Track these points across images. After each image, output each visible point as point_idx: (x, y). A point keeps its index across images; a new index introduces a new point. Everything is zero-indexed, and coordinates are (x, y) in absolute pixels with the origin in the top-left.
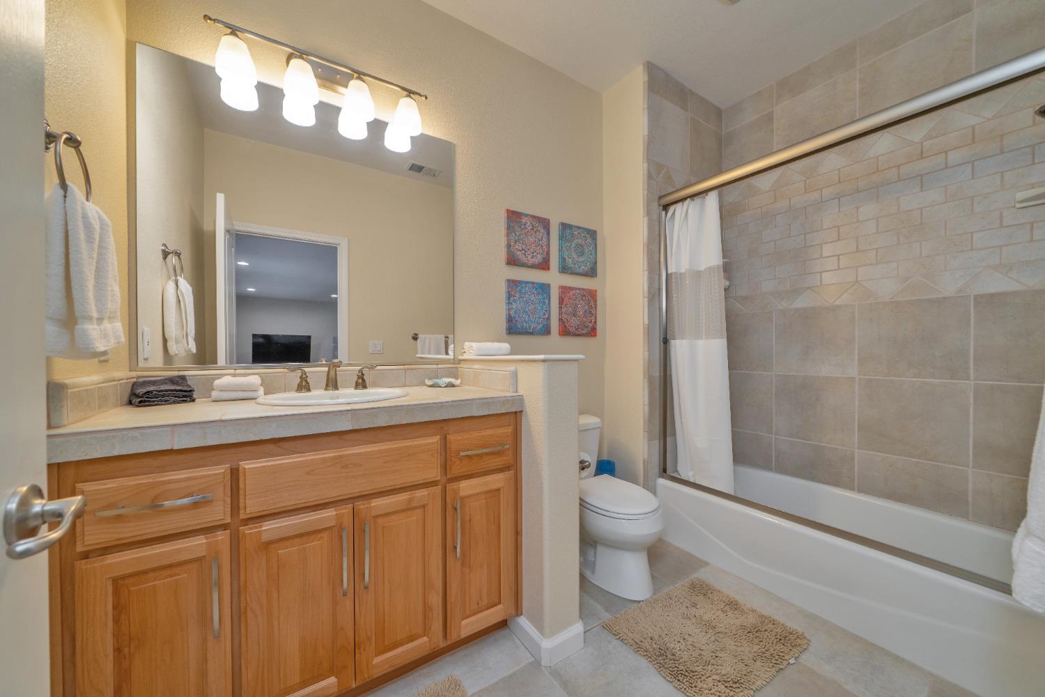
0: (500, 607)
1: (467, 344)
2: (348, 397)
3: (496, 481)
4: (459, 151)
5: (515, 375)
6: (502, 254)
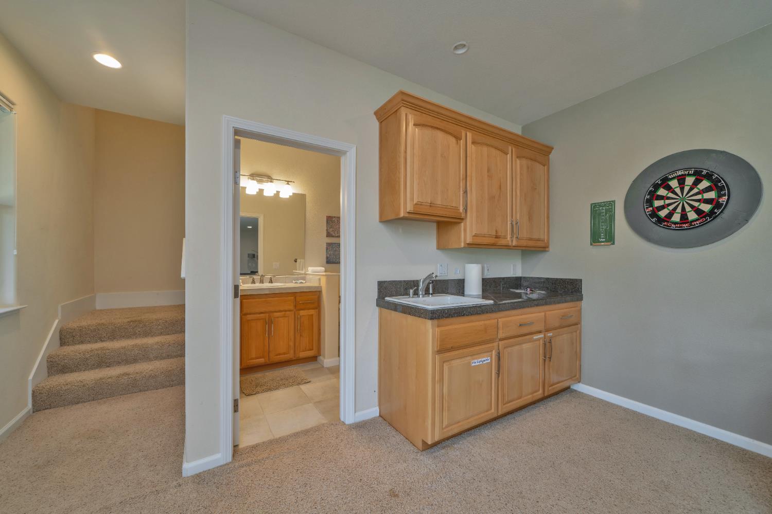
0: (313, 351)
1: (309, 268)
2: (266, 285)
3: (312, 312)
4: (307, 197)
5: (320, 279)
6: (325, 234)
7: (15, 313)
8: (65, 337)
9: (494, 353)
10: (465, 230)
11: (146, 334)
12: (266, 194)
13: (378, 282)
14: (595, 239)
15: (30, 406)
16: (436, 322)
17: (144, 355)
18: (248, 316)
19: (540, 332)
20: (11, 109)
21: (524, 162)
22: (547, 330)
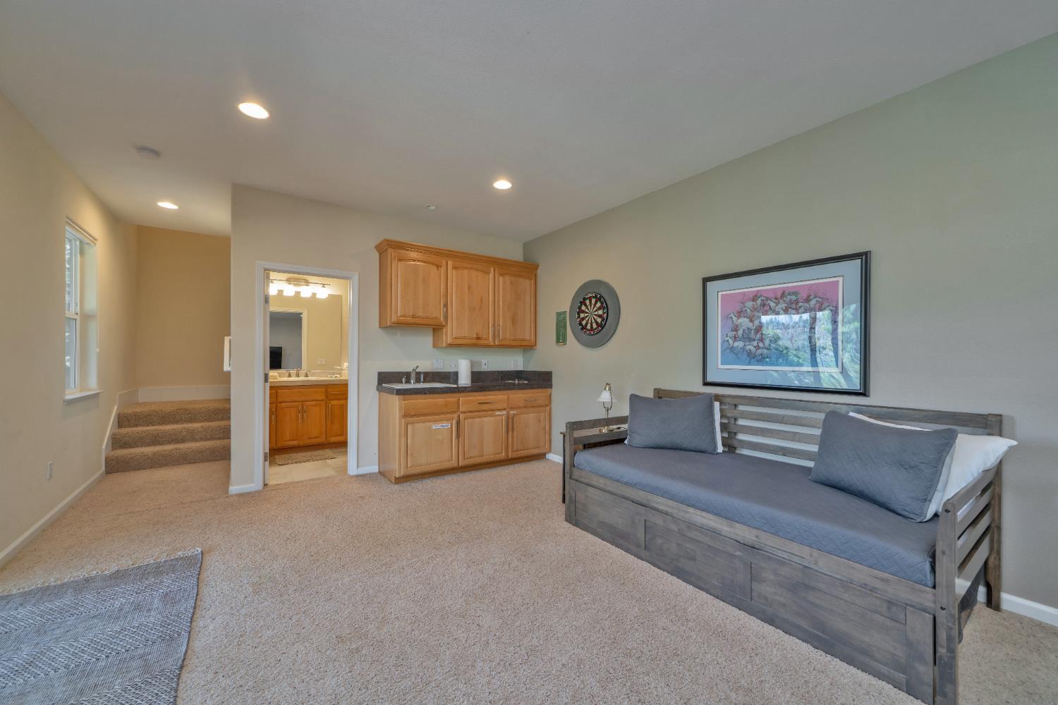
0: (343, 436)
2: (302, 379)
3: (343, 402)
4: (343, 298)
7: (96, 396)
8: (122, 421)
9: (454, 422)
10: (446, 334)
11: (191, 420)
12: (303, 295)
13: (379, 373)
14: (558, 341)
15: (103, 468)
16: (401, 397)
17: (192, 437)
18: (283, 404)
19: (505, 409)
20: (95, 244)
21: (508, 278)
22: (512, 408)
